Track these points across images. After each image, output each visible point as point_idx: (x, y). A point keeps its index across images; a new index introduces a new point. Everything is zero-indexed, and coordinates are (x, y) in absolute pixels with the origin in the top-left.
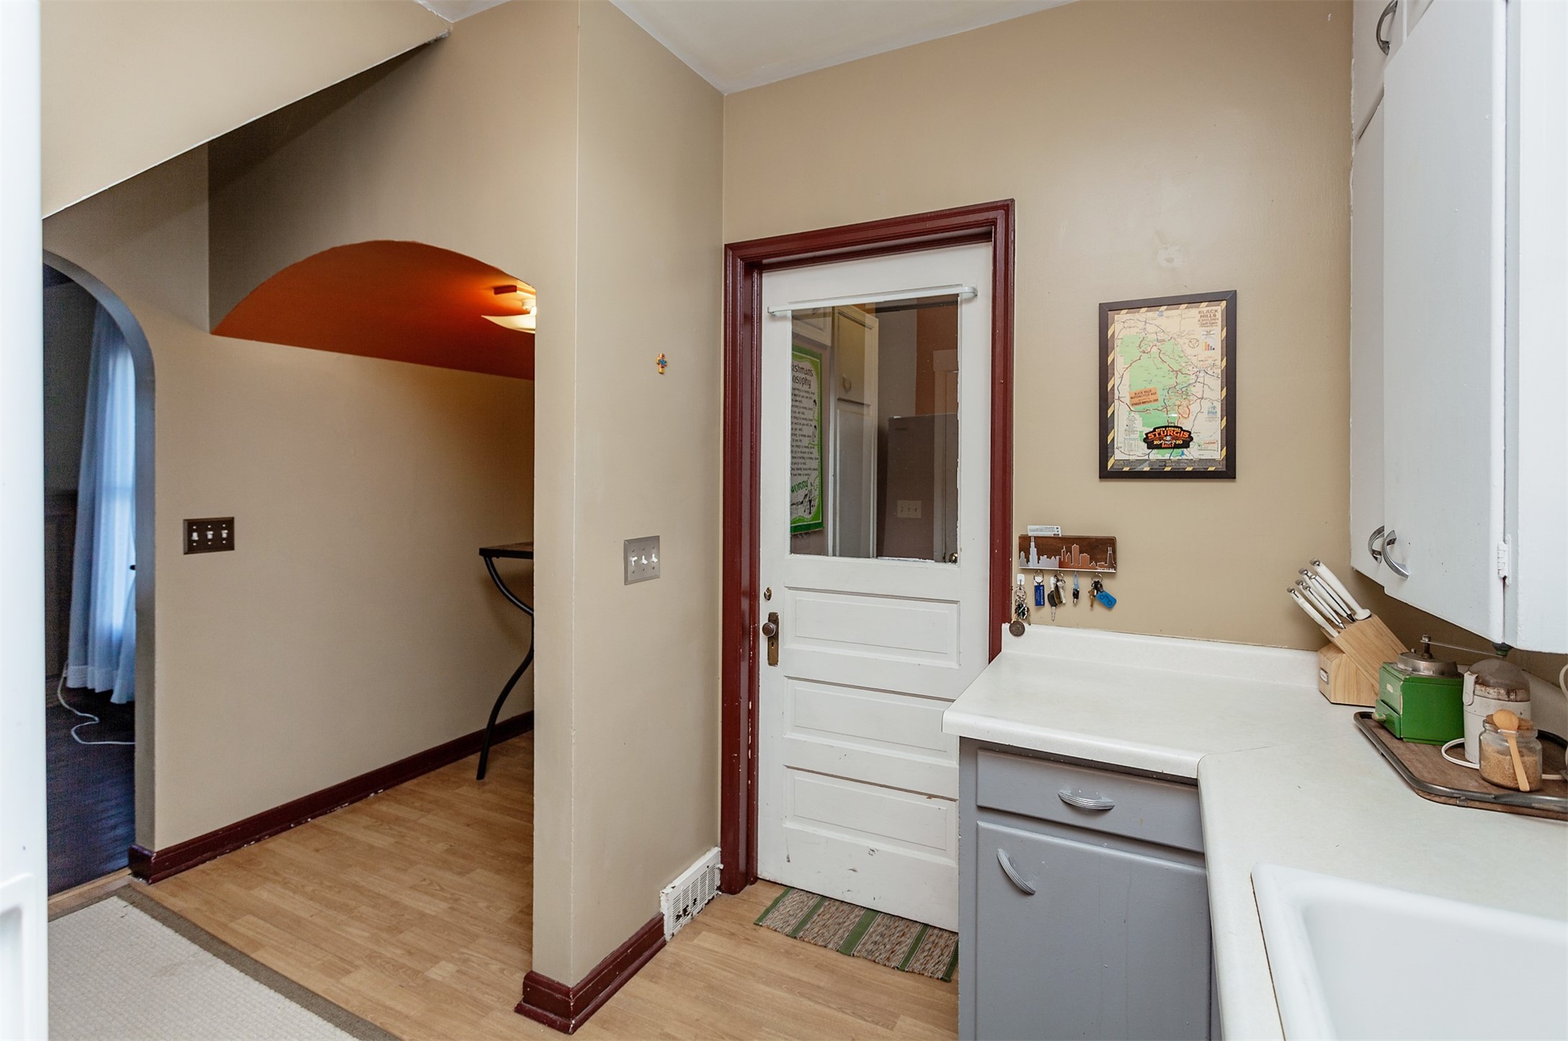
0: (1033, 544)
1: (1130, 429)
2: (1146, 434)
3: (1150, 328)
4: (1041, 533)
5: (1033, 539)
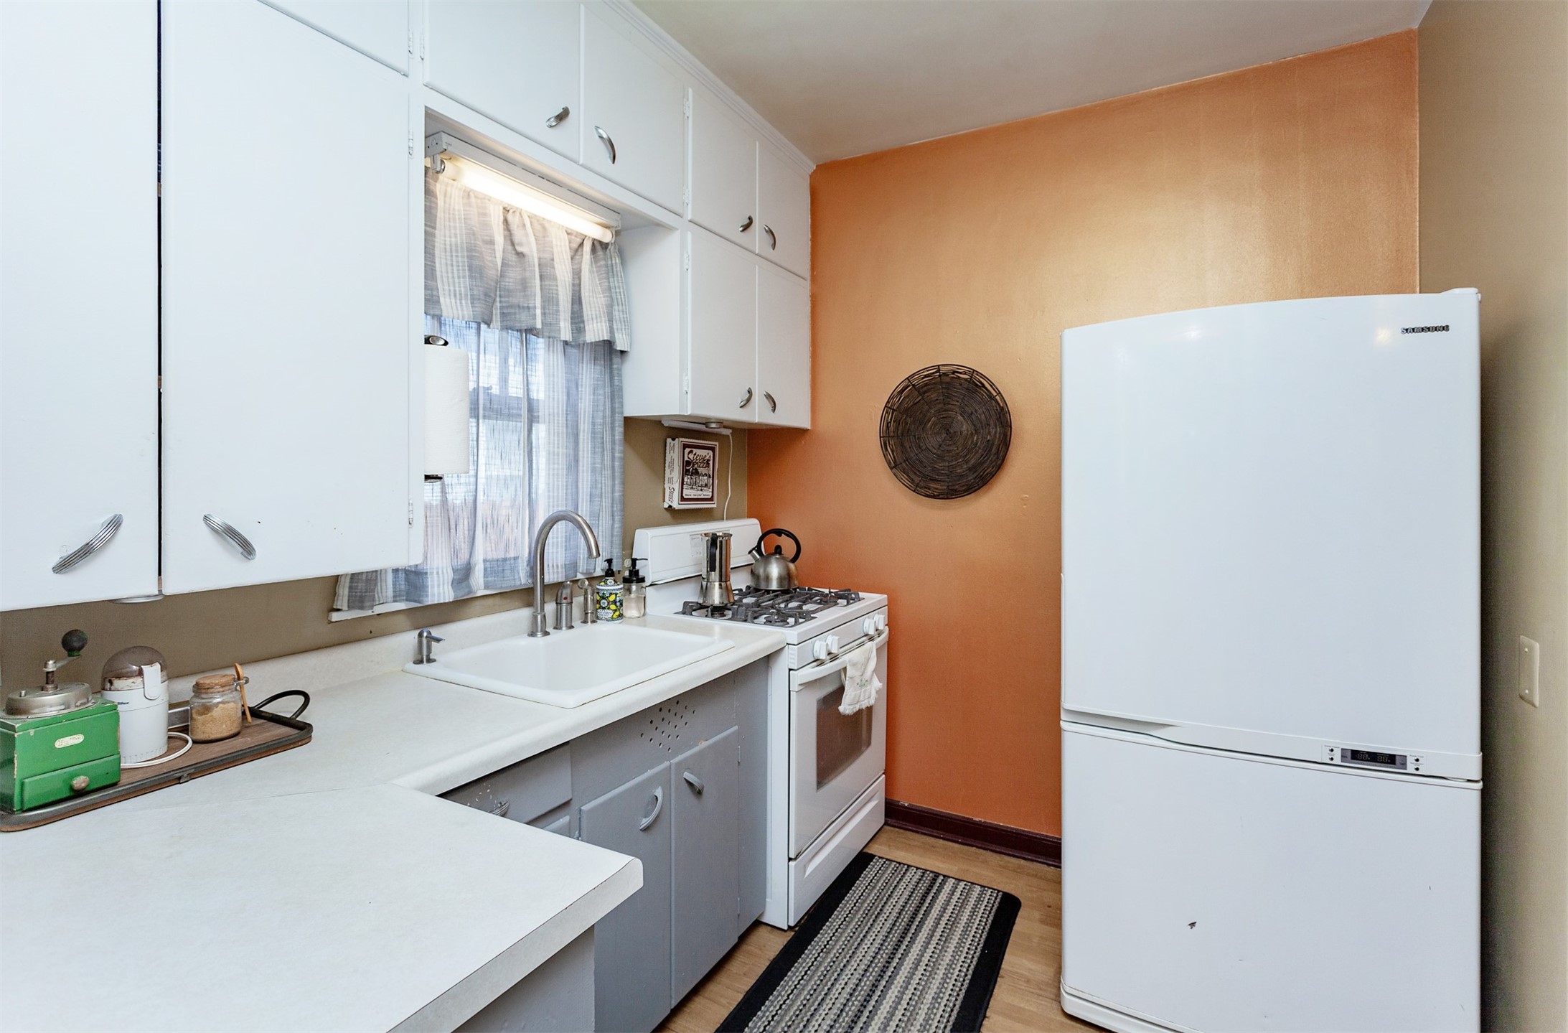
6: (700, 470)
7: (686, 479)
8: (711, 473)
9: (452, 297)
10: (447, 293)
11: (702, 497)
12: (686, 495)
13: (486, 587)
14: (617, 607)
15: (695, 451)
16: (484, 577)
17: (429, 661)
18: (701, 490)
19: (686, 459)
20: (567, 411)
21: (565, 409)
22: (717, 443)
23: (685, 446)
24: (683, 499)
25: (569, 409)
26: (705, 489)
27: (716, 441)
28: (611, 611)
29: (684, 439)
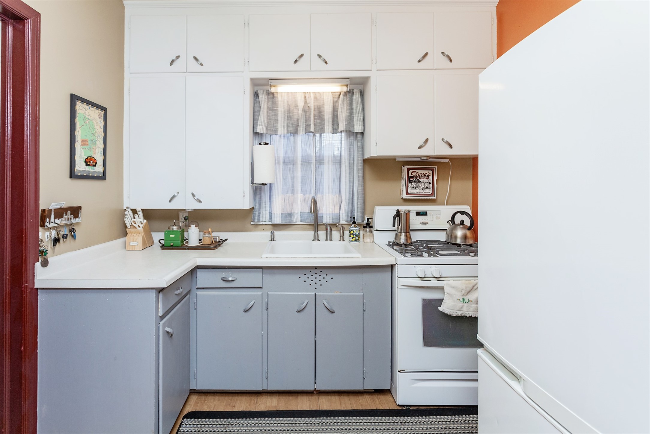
0: (53, 213)
1: (81, 157)
2: (86, 159)
3: (87, 113)
4: (56, 207)
5: (53, 210)
6: (422, 180)
7: (410, 185)
8: (431, 182)
9: (283, 128)
10: (281, 126)
11: (424, 193)
12: (410, 192)
13: (301, 221)
14: (354, 236)
15: (417, 171)
16: (301, 218)
17: (274, 240)
18: (423, 190)
19: (410, 175)
20: (333, 159)
21: (332, 158)
22: (436, 167)
23: (409, 170)
24: (408, 193)
25: (334, 158)
26: (426, 189)
27: (435, 166)
28: (351, 238)
29: (408, 166)
